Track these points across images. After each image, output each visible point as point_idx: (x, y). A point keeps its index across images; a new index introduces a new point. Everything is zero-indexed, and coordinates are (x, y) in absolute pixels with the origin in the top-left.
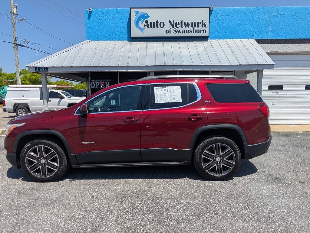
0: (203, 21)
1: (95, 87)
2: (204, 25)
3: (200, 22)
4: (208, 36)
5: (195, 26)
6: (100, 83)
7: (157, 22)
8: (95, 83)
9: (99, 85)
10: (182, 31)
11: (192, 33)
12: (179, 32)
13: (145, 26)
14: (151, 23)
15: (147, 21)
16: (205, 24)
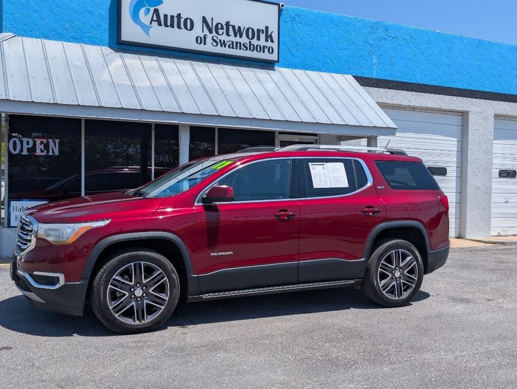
0: (267, 28)
1: (22, 150)
2: (269, 37)
3: (262, 30)
4: (277, 60)
5: (253, 38)
6: (35, 143)
7: (179, 16)
8: (22, 142)
9: (31, 145)
10: (228, 44)
11: (247, 50)
12: (223, 44)
13: (152, 20)
14: (166, 16)
15: (156, 11)
16: (271, 34)
